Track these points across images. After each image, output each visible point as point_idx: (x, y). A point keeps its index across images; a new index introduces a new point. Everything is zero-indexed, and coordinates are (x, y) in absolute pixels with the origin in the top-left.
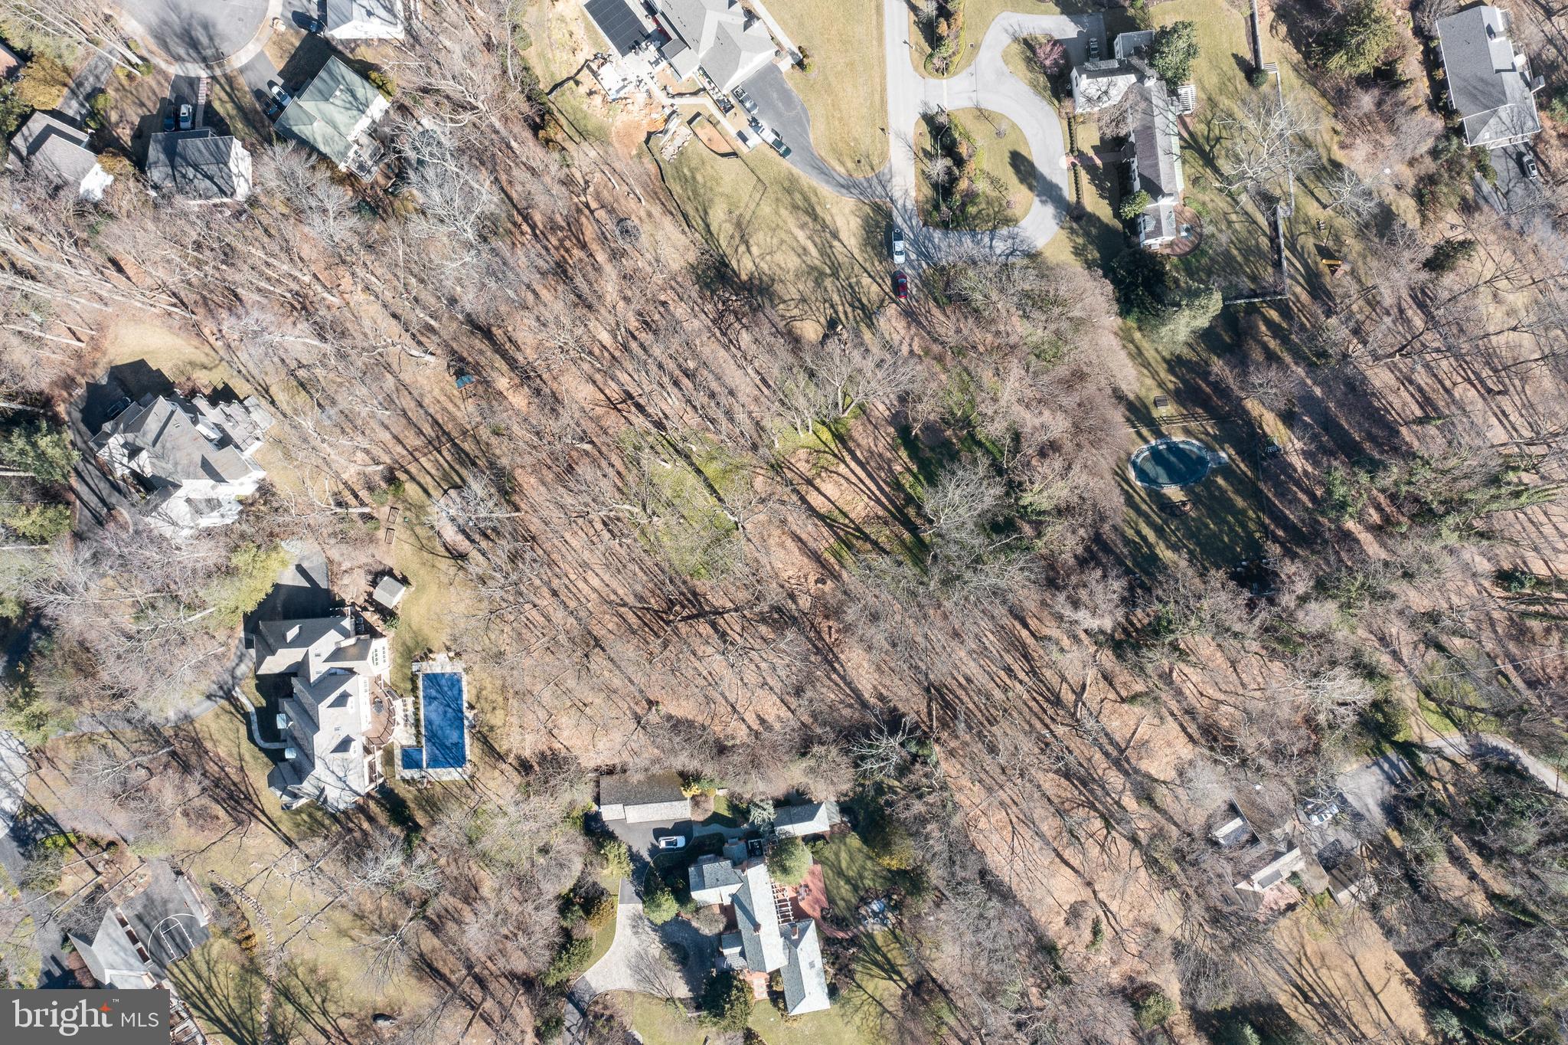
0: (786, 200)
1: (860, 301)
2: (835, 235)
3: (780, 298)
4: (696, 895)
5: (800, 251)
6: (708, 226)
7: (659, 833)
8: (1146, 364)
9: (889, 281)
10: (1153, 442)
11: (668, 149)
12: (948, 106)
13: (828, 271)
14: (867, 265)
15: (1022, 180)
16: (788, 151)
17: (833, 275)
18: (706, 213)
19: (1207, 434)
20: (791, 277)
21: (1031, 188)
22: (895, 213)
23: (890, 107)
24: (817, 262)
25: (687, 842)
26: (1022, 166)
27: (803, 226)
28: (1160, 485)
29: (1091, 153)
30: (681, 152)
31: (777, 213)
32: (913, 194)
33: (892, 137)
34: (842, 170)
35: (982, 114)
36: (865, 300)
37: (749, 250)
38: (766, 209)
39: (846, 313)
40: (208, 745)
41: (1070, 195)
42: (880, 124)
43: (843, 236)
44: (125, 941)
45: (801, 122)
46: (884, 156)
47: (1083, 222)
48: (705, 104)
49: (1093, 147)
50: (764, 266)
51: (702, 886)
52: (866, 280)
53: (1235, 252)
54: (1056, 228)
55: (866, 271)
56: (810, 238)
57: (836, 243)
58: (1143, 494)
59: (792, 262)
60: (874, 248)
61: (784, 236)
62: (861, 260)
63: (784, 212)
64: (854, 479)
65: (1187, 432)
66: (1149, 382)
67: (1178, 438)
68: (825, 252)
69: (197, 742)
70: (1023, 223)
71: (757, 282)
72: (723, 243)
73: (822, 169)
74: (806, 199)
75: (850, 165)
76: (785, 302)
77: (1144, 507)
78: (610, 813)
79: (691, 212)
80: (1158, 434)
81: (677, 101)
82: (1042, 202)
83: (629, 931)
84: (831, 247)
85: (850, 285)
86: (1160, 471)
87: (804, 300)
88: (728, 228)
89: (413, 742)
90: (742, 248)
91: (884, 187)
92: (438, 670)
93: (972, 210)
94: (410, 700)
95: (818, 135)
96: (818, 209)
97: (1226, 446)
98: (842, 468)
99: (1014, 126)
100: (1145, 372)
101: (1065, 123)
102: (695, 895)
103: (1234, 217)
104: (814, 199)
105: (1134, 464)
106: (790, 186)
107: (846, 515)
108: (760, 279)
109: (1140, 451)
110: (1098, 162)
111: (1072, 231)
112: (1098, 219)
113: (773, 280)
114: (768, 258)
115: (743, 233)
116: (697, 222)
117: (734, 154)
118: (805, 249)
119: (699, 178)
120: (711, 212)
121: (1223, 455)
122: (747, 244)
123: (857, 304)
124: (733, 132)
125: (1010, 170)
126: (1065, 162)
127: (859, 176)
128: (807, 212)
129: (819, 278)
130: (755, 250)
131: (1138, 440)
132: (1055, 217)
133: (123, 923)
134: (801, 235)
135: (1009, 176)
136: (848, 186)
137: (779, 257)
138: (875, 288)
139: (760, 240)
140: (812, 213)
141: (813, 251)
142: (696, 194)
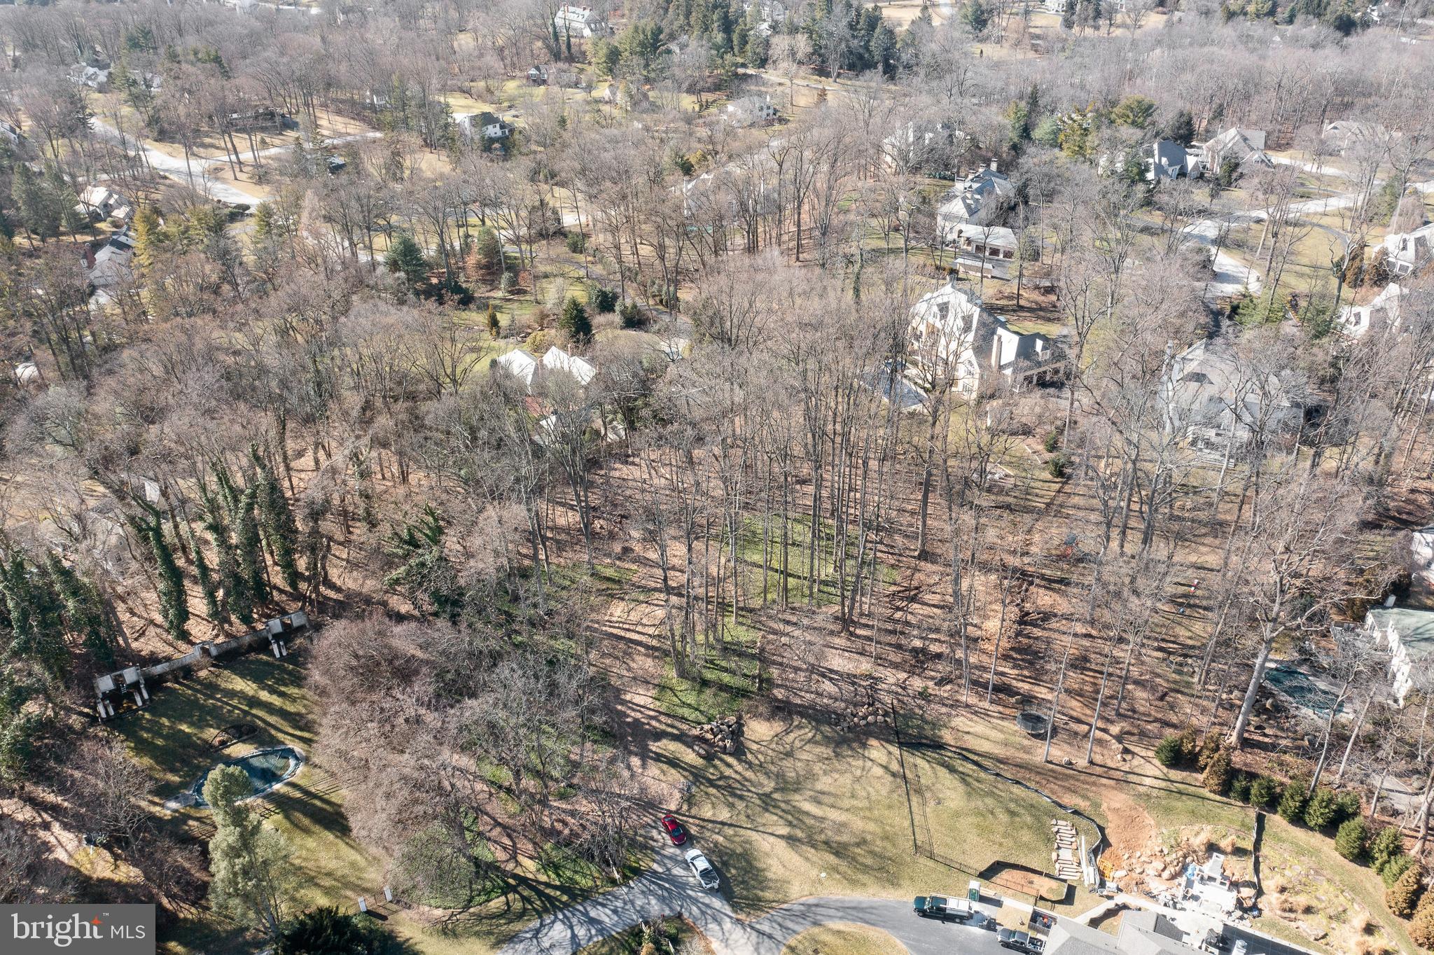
0: (879, 846)
1: (717, 787)
2: (790, 839)
3: (816, 743)
5: (822, 797)
6: (952, 770)
9: (694, 830)
11: (1070, 835)
13: (776, 796)
14: (730, 831)
16: (919, 909)
17: (768, 795)
18: (964, 781)
19: (196, 818)
20: (818, 768)
22: (728, 909)
24: (797, 797)
27: (839, 826)
30: (1050, 839)
31: (881, 824)
32: (714, 943)
34: (833, 924)
36: (712, 791)
37: (886, 768)
38: (899, 821)
39: (729, 766)
43: (783, 843)
50: (857, 762)
52: (724, 814)
55: (731, 825)
56: (821, 819)
57: (784, 831)
58: (284, 737)
59: (826, 782)
60: (733, 854)
62: (742, 832)
63: (871, 827)
68: (795, 817)
71: (855, 745)
72: (921, 763)
73: (859, 910)
74: (854, 863)
75: (824, 934)
76: (809, 741)
79: (983, 776)
80: (272, 796)
81: (1109, 904)
84: (790, 824)
85: (741, 798)
87: (788, 754)
88: (926, 781)
90: (895, 767)
91: (761, 934)
96: (832, 859)
97: (168, 816)
100: (299, 863)
104: (846, 869)
106: (888, 869)
107: (631, 600)
108: (853, 749)
113: (837, 755)
114: (858, 773)
115: (908, 785)
116: (967, 769)
117: (986, 876)
118: (819, 803)
119: (1006, 819)
120: (961, 788)
121: (173, 805)
122: (894, 775)
123: (721, 784)
124: (1008, 901)
127: (802, 928)
128: (845, 846)
129: (786, 786)
130: (878, 771)
131: (297, 781)
134: (834, 815)
136: (813, 911)
137: (846, 780)
138: (707, 812)
139: (881, 784)
140: (839, 851)
141: (807, 806)
142: (993, 796)
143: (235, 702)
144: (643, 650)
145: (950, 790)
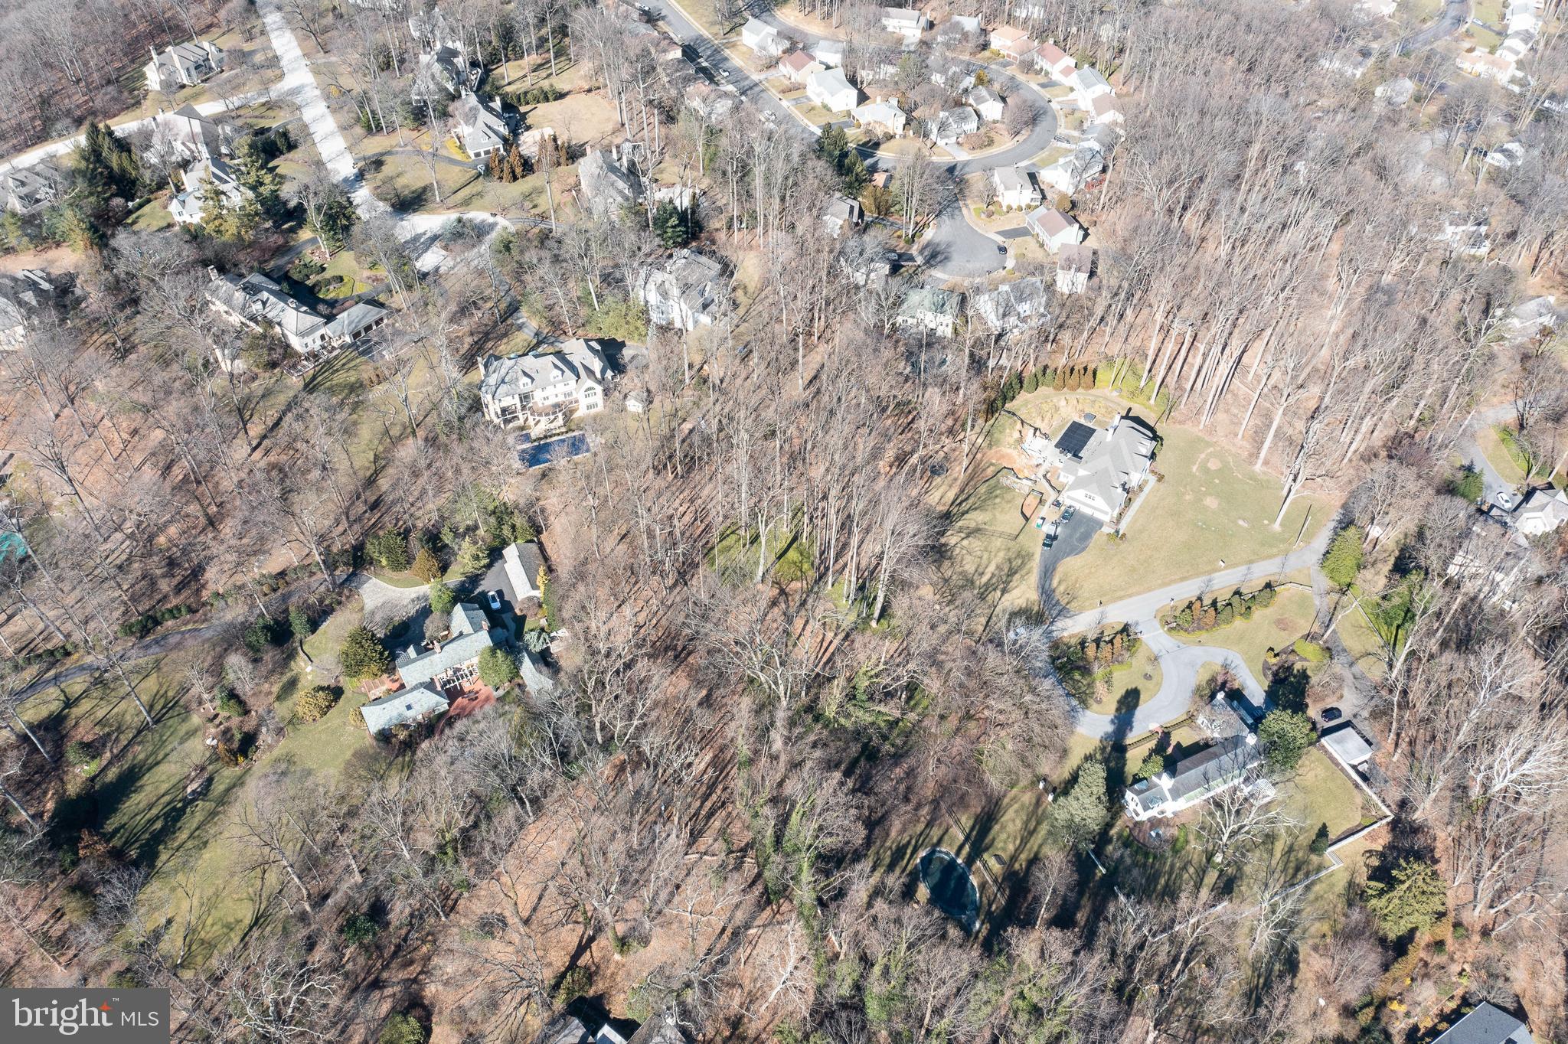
0: (1012, 554)
2: (1004, 591)
3: (940, 566)
4: (458, 608)
5: (980, 571)
6: (967, 512)
7: (500, 593)
8: (1024, 841)
10: (959, 861)
11: (1007, 480)
12: (1143, 637)
13: (976, 592)
15: (1119, 702)
16: (1050, 546)
17: (975, 596)
18: (974, 510)
19: (990, 905)
20: (958, 569)
21: (1118, 710)
22: (1045, 625)
23: (1120, 603)
24: (978, 583)
25: (497, 611)
26: (1130, 700)
27: (998, 567)
28: (924, 877)
29: (1173, 743)
30: (1009, 489)
31: (999, 550)
32: (1066, 634)
33: (1100, 609)
34: (1055, 583)
35: (1155, 659)
37: (963, 539)
38: (998, 543)
40: (505, 340)
41: (1130, 739)
43: (1006, 596)
44: (364, 323)
45: (1074, 550)
46: (1081, 610)
47: (1114, 754)
48: (1051, 496)
49: (1179, 744)
50: (957, 551)
51: (465, 609)
53: (1162, 881)
54: (1098, 737)
55: (990, 618)
56: (993, 575)
57: (999, 593)
58: (909, 868)
59: (969, 567)
61: (985, 556)
62: (996, 612)
63: (1002, 554)
64: (825, 645)
65: (983, 886)
66: (1011, 848)
67: (974, 880)
68: (988, 587)
69: (505, 335)
70: (1088, 713)
71: (944, 549)
72: (960, 524)
73: (1048, 572)
74: (1020, 567)
75: (1062, 588)
76: (938, 569)
77: (898, 870)
78: (511, 552)
79: (971, 501)
80: (970, 861)
81: (1044, 481)
82: (1112, 722)
83: (414, 596)
84: (995, 590)
86: (937, 876)
87: (946, 581)
88: (973, 525)
89: (533, 437)
90: (963, 535)
91: (1058, 615)
92: (588, 440)
93: (1077, 676)
94: (564, 429)
95: (1071, 566)
96: (1017, 576)
97: (987, 926)
98: (830, 635)
99: (1159, 684)
100: (1018, 842)
101: (1184, 717)
103: (1191, 870)
104: (1023, 572)
105: (933, 852)
106: (1025, 557)
107: (795, 645)
108: (947, 551)
109: (947, 850)
110: (1169, 750)
111: (1103, 749)
112: (1124, 765)
113: (950, 559)
114: (964, 552)
115: (973, 532)
116: (965, 506)
117: (1027, 519)
118: (983, 573)
119: (998, 500)
120: (978, 512)
121: (978, 925)
122: (967, 537)
124: (1042, 515)
125: (1123, 692)
126: (1154, 726)
127: (1058, 595)
128: (1010, 569)
129: (967, 587)
130: (965, 542)
131: (955, 848)
132: (1106, 734)
133: (377, 323)
134: (992, 568)
135: (1119, 692)
136: (1046, 592)
137: (968, 558)
139: (974, 543)
140: (1012, 573)
141: (985, 579)
142: (985, 500)
145: (974, 519)
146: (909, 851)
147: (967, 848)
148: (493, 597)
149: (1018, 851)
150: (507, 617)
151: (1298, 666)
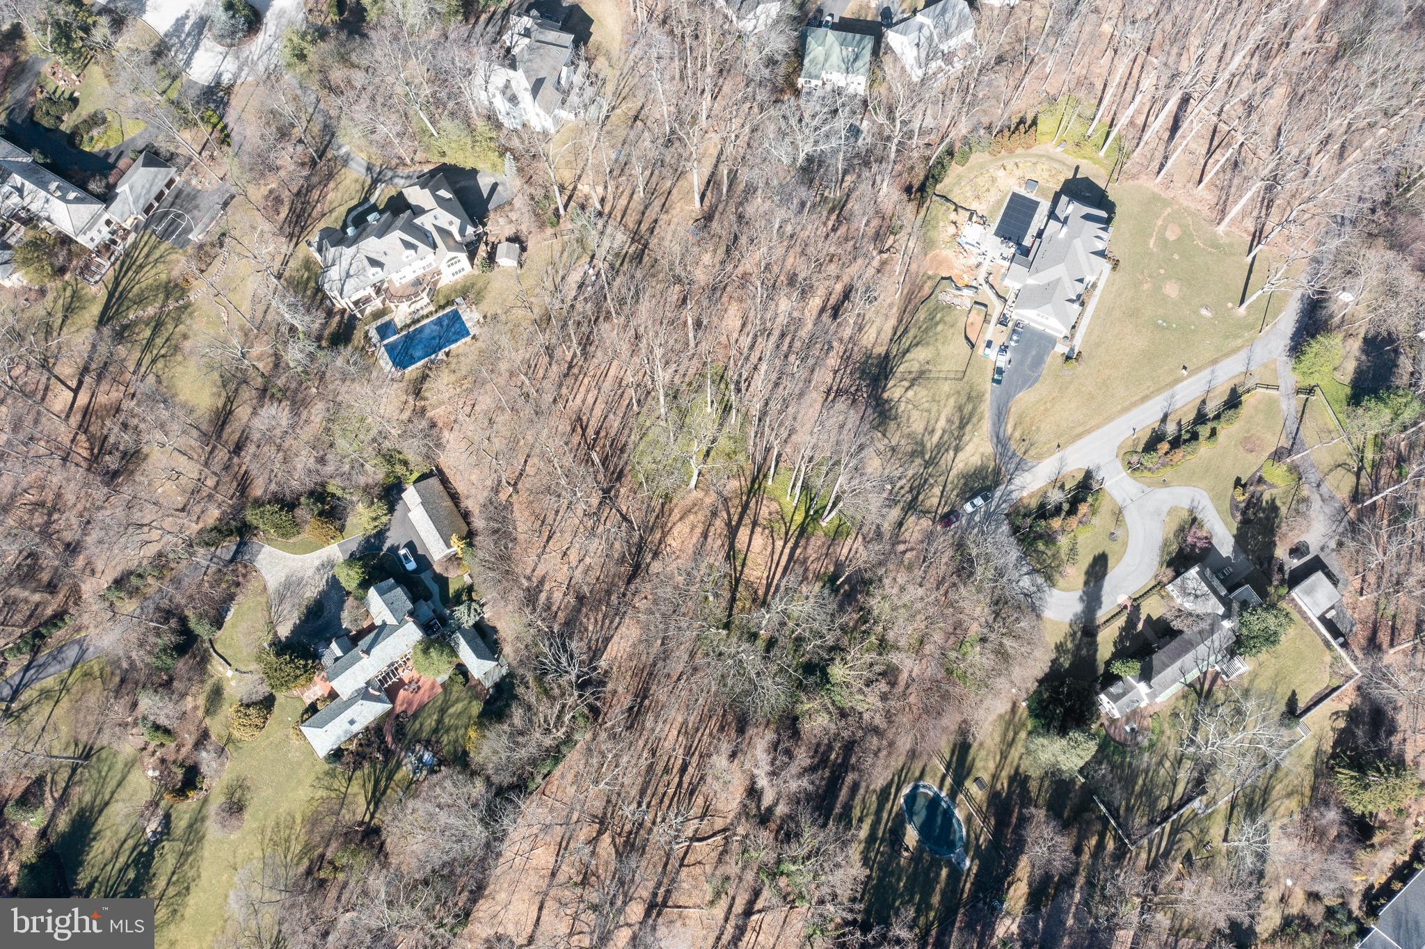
0: (963, 400)
1: (919, 493)
2: (957, 449)
3: (885, 430)
5: (930, 428)
6: (908, 351)
7: (411, 546)
8: (1004, 756)
9: (947, 509)
10: (943, 794)
11: (947, 296)
12: (1107, 485)
13: (927, 457)
14: (949, 486)
15: (1088, 573)
16: (998, 382)
17: (927, 462)
18: (917, 345)
19: (977, 839)
20: (906, 430)
21: (1086, 583)
22: (1002, 487)
23: (1080, 443)
24: (929, 445)
25: (414, 571)
26: (1099, 567)
27: (949, 421)
28: (911, 820)
29: (1143, 617)
30: (950, 307)
31: (948, 397)
32: (1025, 494)
33: (1058, 455)
34: (1009, 430)
35: (1118, 515)
36: (921, 497)
37: (907, 389)
38: (946, 387)
39: (902, 488)
40: (332, 185)
41: (1101, 615)
42: (1061, 441)
43: (961, 456)
44: (155, 191)
45: (1028, 381)
46: (1040, 457)
47: (1085, 640)
48: (997, 308)
49: (1149, 616)
50: (902, 407)
52: (937, 491)
53: (1140, 782)
54: (1068, 620)
55: (944, 487)
56: (944, 431)
57: (951, 453)
58: (895, 809)
59: (918, 426)
60: (965, 484)
61: (934, 409)
62: (950, 478)
63: (952, 402)
64: (776, 557)
65: (969, 819)
66: (992, 765)
67: (959, 814)
68: (940, 447)
69: (330, 176)
70: (1055, 591)
71: (887, 407)
72: (902, 368)
73: (1000, 415)
74: (971, 415)
75: (1017, 435)
76: (884, 435)
77: (885, 815)
78: (411, 495)
79: (911, 334)
80: (953, 795)
81: (986, 287)
82: (1081, 598)
83: (317, 563)
84: (947, 450)
85: (926, 481)
86: (923, 813)
87: (893, 450)
88: (915, 367)
89: (399, 325)
90: (906, 384)
91: (1016, 469)
92: (464, 318)
93: (1041, 546)
94: (432, 308)
95: (1024, 400)
96: (969, 427)
97: (977, 861)
98: (779, 544)
99: (1125, 544)
100: (998, 758)
101: (1153, 583)
102: (372, 592)
103: (1167, 764)
104: (975, 420)
105: (916, 787)
106: (973, 398)
107: (743, 565)
108: (891, 409)
109: (930, 786)
110: (1140, 626)
111: (1073, 635)
112: (1096, 650)
113: (896, 418)
114: (910, 406)
115: (917, 379)
116: (906, 342)
117: (973, 346)
118: (933, 431)
119: (940, 328)
120: (919, 348)
121: (968, 863)
122: (912, 385)
123: (915, 492)
124: (988, 337)
125: (1090, 559)
126: (1123, 599)
127: (1013, 445)
128: (962, 419)
129: (918, 451)
130: (910, 393)
131: (938, 780)
132: (1076, 615)
133: (168, 185)
134: (942, 423)
135: (1085, 561)
136: (1001, 441)
137: (915, 414)
138: (935, 501)
139: (919, 393)
140: (962, 426)
141: (936, 438)
142: (926, 331)
143: (872, 855)
144: (798, 551)
145: (918, 357)
146: (893, 790)
147: (949, 781)
148: (405, 556)
149: (1000, 767)
150: (426, 577)
151: (1266, 497)
